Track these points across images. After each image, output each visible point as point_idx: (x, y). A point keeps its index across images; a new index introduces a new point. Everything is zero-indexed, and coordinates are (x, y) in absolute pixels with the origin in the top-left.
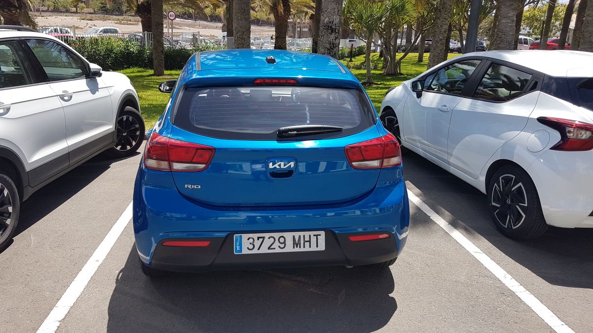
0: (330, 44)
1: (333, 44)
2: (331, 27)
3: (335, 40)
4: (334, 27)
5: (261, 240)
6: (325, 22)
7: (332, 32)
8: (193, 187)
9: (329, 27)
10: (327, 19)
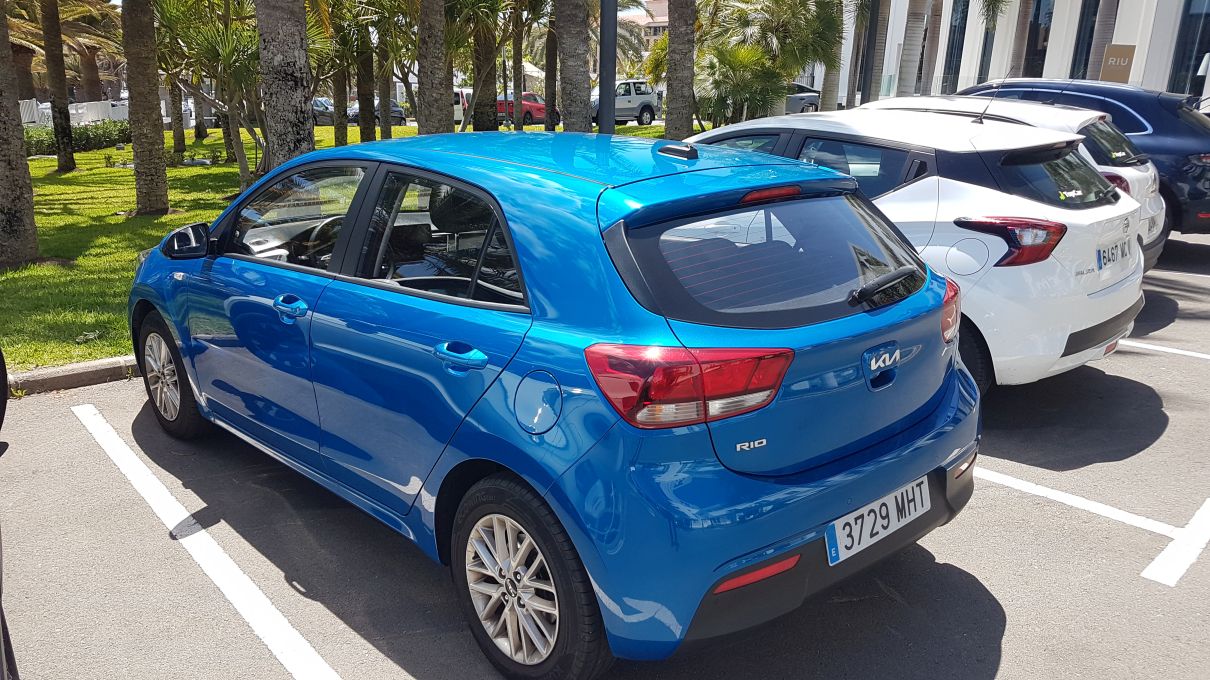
0: (296, 113)
1: (301, 111)
2: (292, 75)
3: (305, 103)
4: (298, 74)
5: (859, 521)
6: (276, 64)
7: (296, 84)
8: (752, 447)
9: (287, 74)
10: (279, 58)
